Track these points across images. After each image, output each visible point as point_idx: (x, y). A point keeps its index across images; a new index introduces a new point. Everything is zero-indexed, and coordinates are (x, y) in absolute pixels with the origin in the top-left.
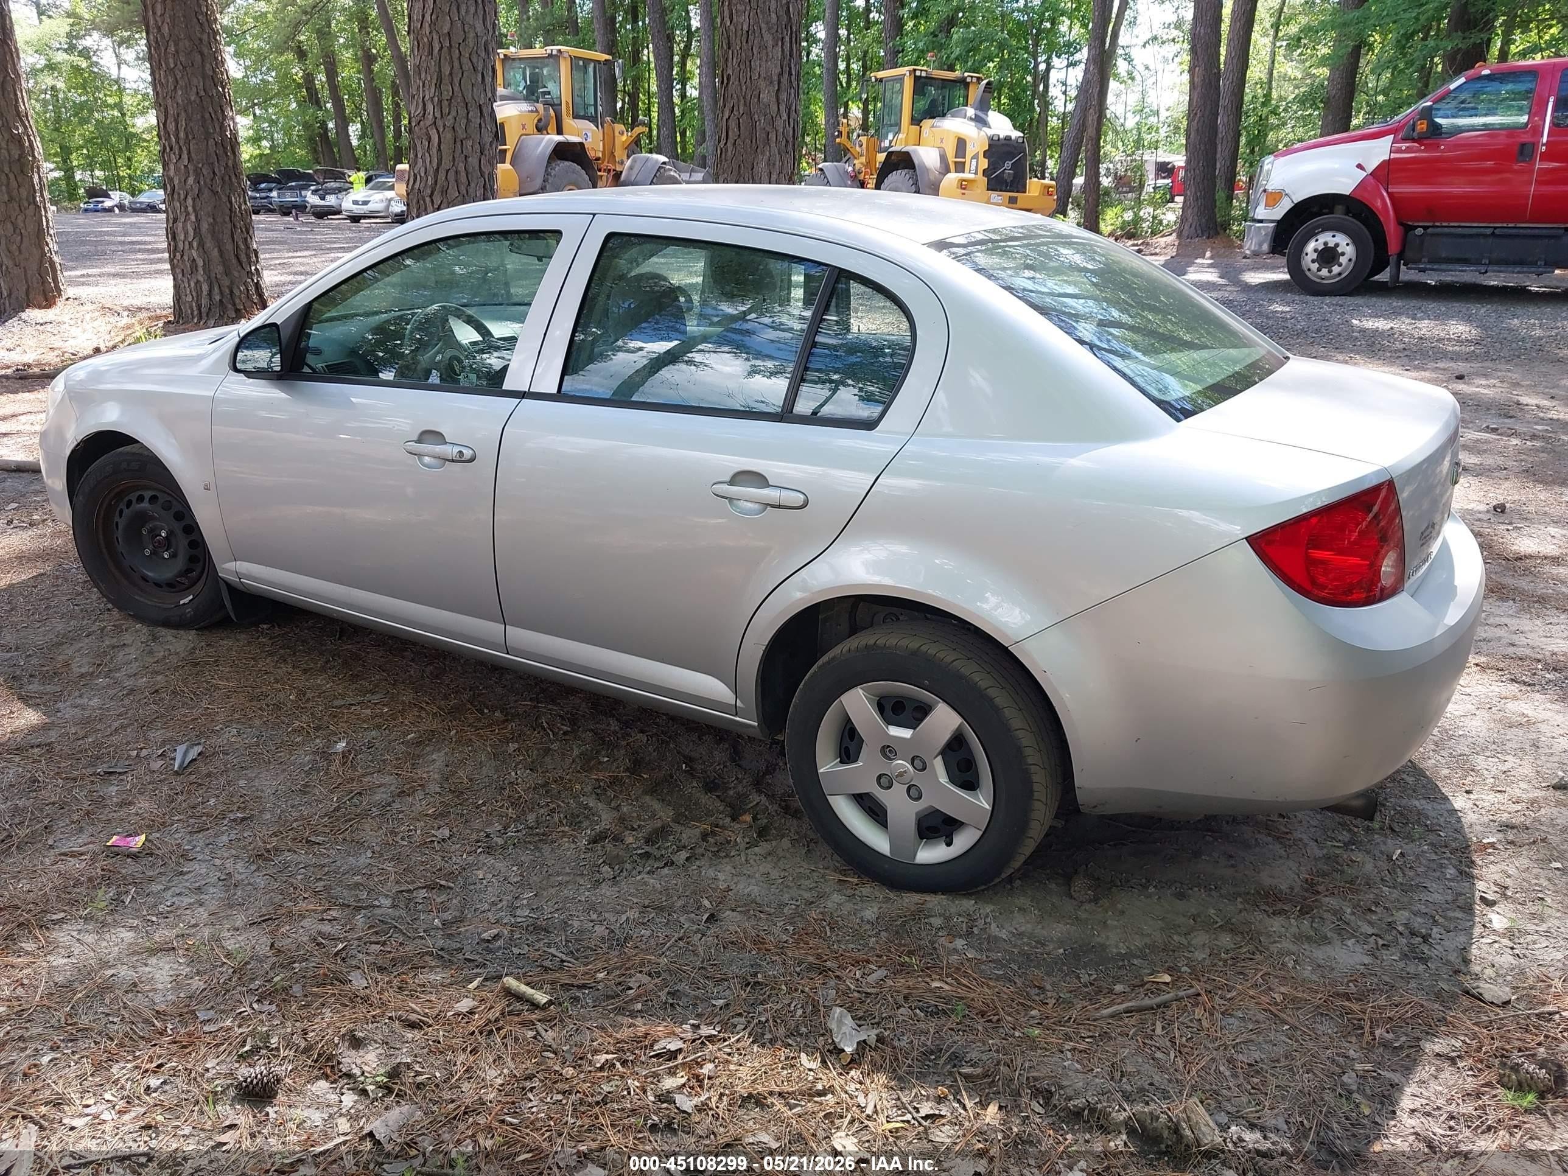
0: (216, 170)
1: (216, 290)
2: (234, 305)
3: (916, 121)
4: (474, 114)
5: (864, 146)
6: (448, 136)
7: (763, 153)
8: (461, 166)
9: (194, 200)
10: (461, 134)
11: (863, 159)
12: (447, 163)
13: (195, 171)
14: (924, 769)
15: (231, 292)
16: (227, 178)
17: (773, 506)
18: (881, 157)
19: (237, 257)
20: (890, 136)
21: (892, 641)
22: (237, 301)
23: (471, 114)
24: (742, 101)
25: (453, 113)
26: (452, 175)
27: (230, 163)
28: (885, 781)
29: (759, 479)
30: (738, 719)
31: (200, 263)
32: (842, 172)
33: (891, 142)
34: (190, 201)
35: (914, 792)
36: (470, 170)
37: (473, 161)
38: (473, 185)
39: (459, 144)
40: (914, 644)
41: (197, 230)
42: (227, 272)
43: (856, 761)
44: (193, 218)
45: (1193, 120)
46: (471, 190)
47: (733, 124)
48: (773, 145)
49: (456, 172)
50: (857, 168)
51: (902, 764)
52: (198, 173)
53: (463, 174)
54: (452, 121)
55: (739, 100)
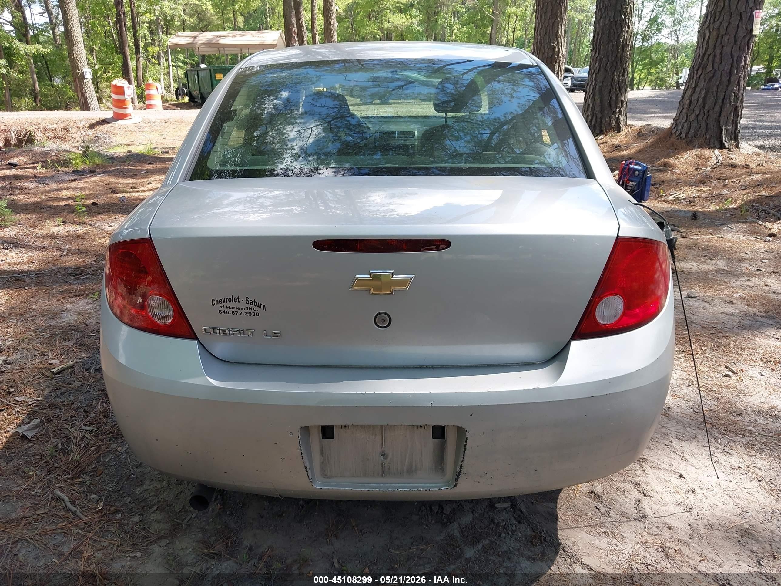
0: (610, 59)
1: (594, 119)
2: (601, 127)
6: (715, 33)
9: (596, 74)
13: (600, 59)
15: (601, 122)
16: (615, 63)
19: (610, 103)
22: (603, 126)
27: (619, 55)
31: (591, 106)
34: (594, 75)
41: (594, 89)
42: (602, 111)
44: (593, 83)
49: (715, 56)
52: (601, 60)
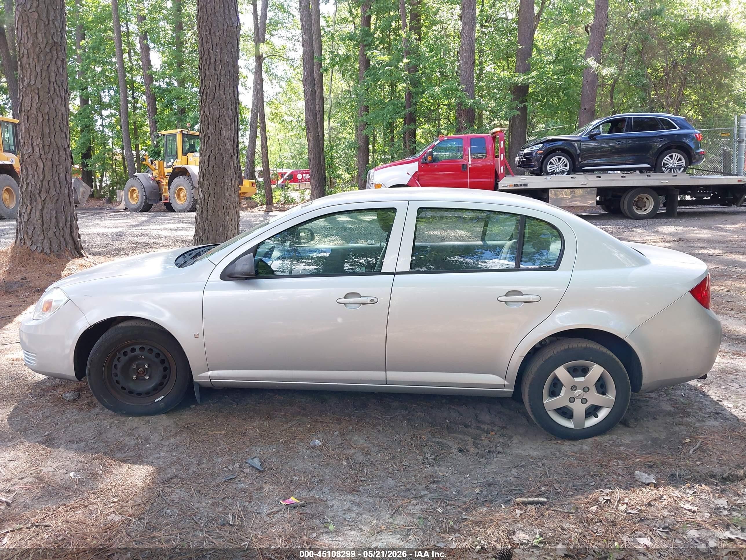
3: (185, 153)
4: (62, 152)
5: (157, 165)
6: (50, 163)
7: (228, 171)
8: (57, 178)
10: (56, 163)
11: (157, 171)
12: (48, 177)
14: (589, 390)
17: (525, 302)
18: (170, 170)
20: (172, 161)
21: (575, 346)
23: (61, 153)
24: (217, 148)
25: (51, 152)
26: (51, 183)
28: (572, 400)
29: (518, 293)
30: (504, 390)
32: (147, 177)
33: (173, 163)
35: (584, 401)
36: (61, 180)
37: (63, 176)
38: (63, 188)
39: (55, 167)
40: (584, 345)
43: (559, 395)
45: (311, 154)
46: (62, 190)
47: (212, 158)
48: (232, 168)
50: (154, 175)
51: (578, 392)
53: (58, 182)
54: (51, 156)
55: (215, 148)
